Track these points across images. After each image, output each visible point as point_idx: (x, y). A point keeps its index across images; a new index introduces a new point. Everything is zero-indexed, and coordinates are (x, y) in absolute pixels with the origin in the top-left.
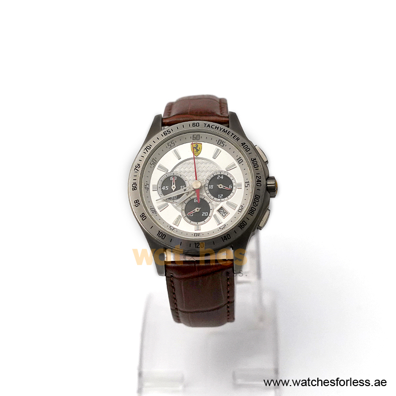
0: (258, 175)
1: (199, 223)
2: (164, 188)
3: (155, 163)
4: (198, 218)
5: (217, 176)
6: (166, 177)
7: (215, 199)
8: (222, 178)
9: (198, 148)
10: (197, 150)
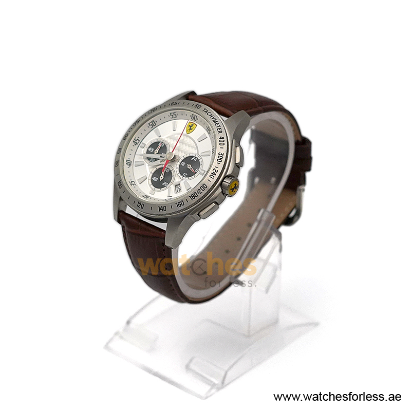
0: (215, 168)
1: (156, 189)
2: (149, 150)
3: (154, 125)
4: (158, 185)
5: (192, 157)
6: (156, 141)
7: (179, 175)
8: (195, 160)
9: (192, 128)
10: (190, 129)
